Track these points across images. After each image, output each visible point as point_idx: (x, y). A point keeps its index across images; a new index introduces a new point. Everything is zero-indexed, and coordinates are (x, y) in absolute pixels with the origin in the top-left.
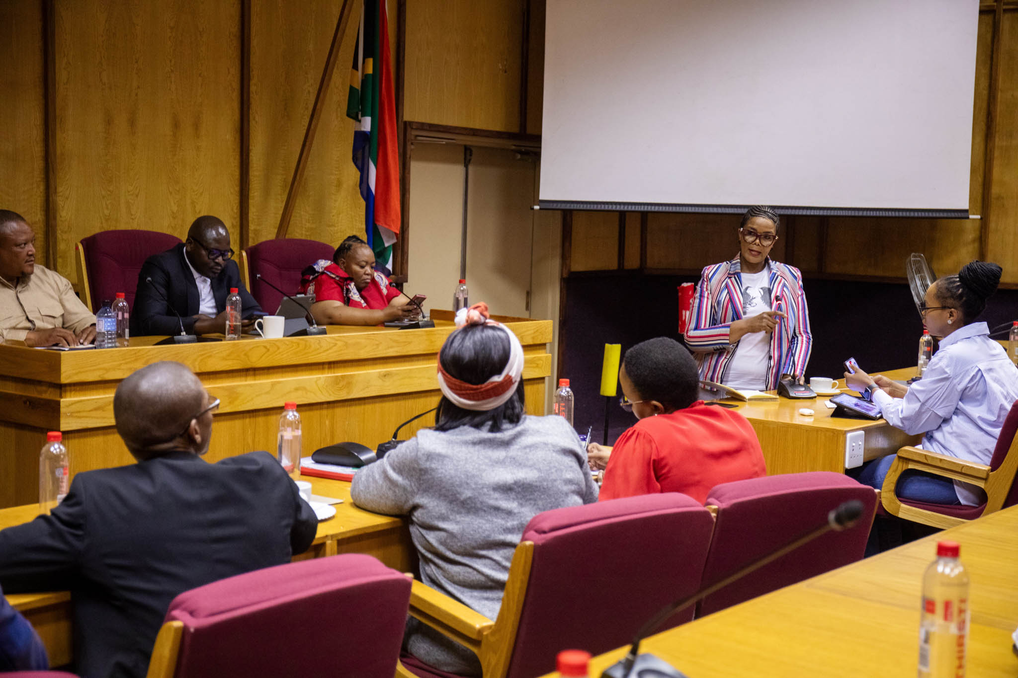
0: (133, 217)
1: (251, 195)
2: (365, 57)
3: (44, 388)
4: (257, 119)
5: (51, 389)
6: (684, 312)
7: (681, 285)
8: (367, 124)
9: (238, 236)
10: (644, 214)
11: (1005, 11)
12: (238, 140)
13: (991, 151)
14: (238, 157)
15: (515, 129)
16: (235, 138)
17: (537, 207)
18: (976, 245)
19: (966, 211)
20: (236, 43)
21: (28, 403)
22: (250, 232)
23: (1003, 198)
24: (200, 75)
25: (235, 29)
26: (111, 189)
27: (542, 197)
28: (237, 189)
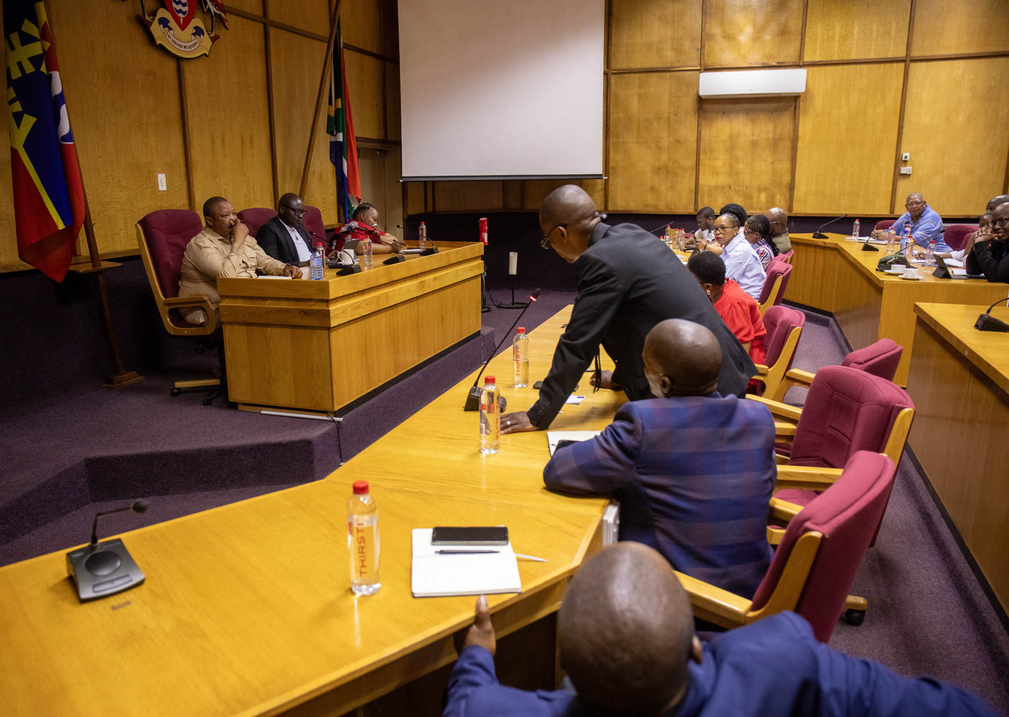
2: (336, 98)
3: (313, 303)
4: (277, 137)
5: (318, 303)
6: (483, 234)
7: (479, 219)
8: (340, 137)
10: (434, 182)
11: (613, 73)
12: (270, 150)
13: (609, 144)
14: (270, 159)
15: (382, 138)
16: (269, 148)
17: (401, 181)
18: (603, 192)
19: (601, 175)
20: (265, 92)
21: (303, 312)
23: (615, 168)
24: (251, 111)
27: (403, 175)
28: (271, 178)
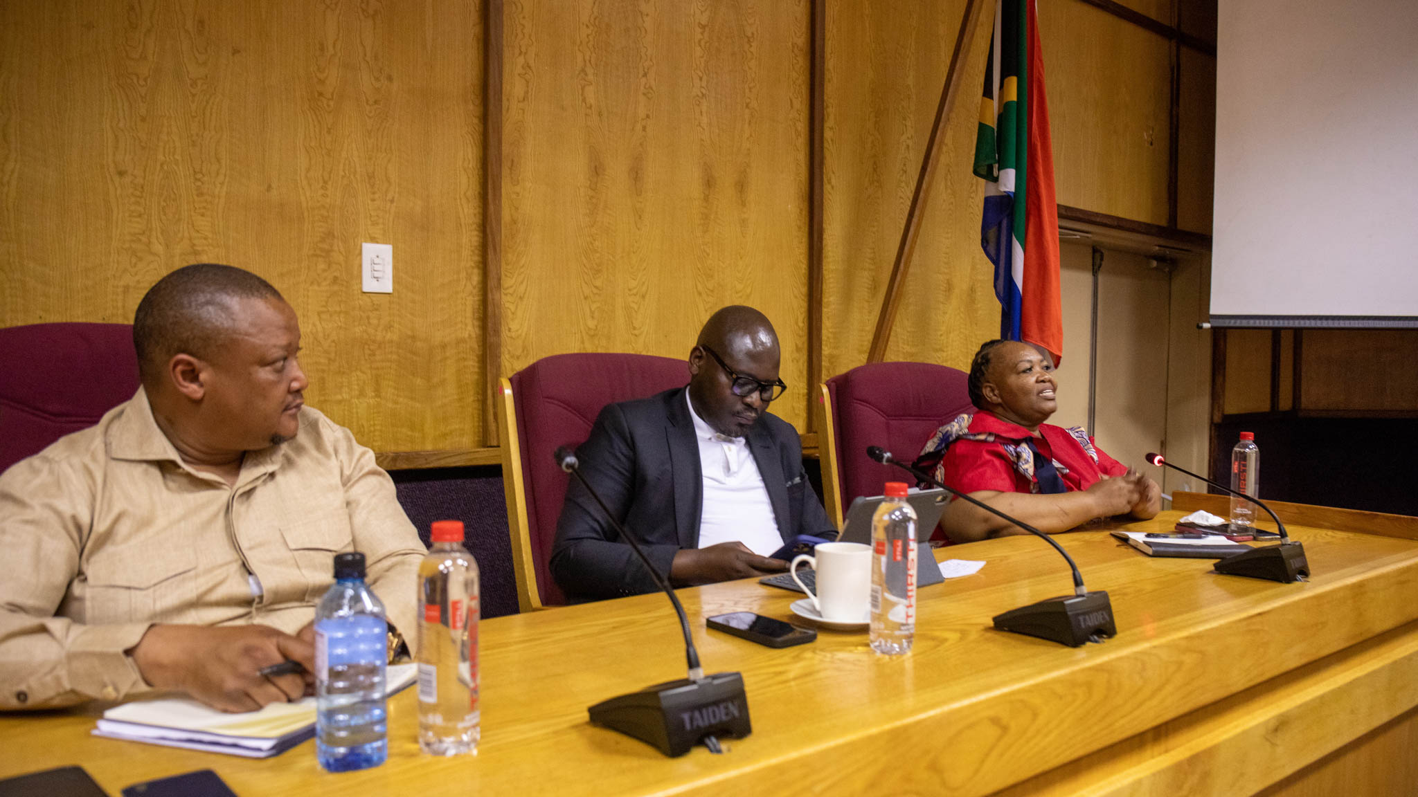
0: (636, 332)
1: (825, 300)
2: (1005, 76)
4: (833, 181)
8: (1008, 182)
9: (806, 364)
10: (1299, 331)
12: (805, 213)
14: (805, 240)
16: (801, 210)
17: (1207, 325)
20: (802, 62)
22: (823, 358)
24: (747, 106)
25: (801, 40)
26: (598, 283)
27: (1213, 311)
28: (804, 290)
